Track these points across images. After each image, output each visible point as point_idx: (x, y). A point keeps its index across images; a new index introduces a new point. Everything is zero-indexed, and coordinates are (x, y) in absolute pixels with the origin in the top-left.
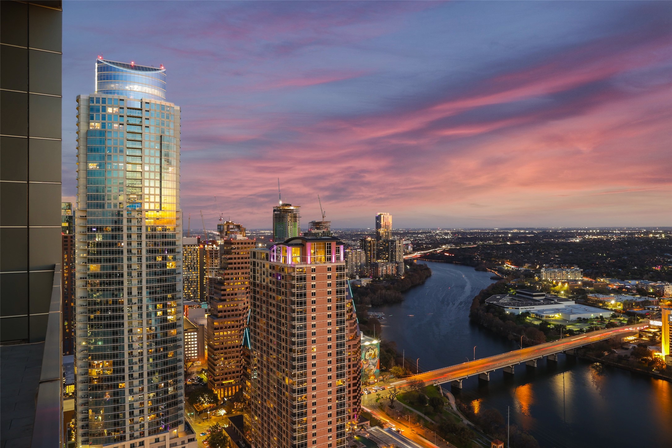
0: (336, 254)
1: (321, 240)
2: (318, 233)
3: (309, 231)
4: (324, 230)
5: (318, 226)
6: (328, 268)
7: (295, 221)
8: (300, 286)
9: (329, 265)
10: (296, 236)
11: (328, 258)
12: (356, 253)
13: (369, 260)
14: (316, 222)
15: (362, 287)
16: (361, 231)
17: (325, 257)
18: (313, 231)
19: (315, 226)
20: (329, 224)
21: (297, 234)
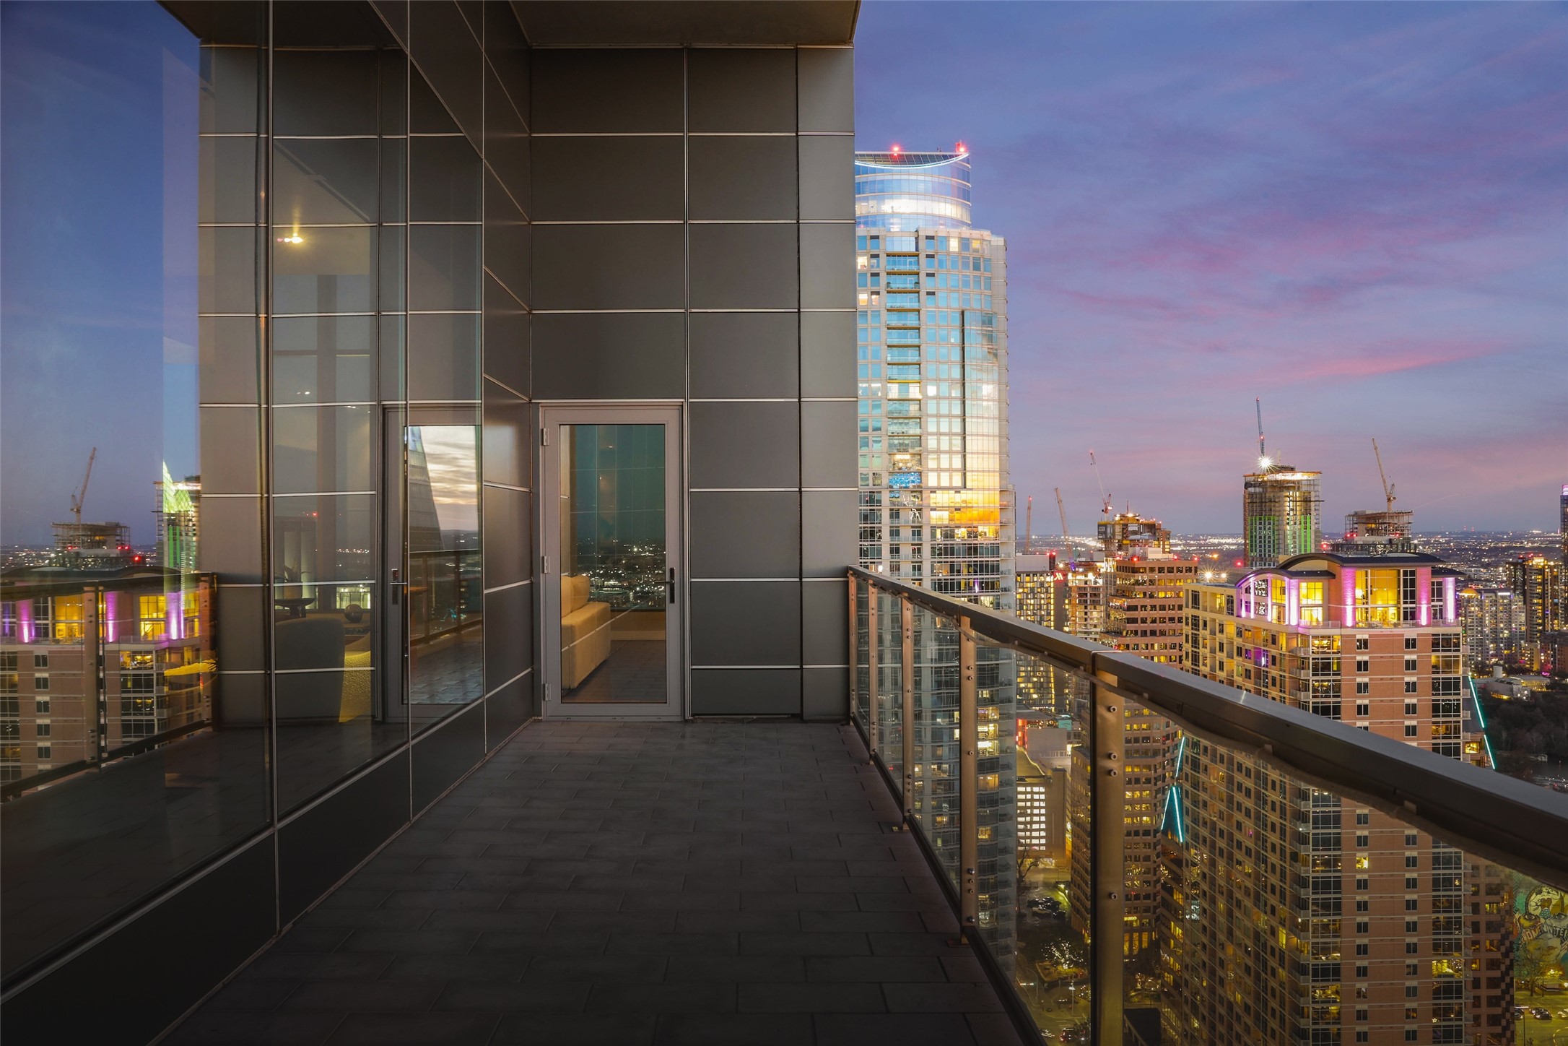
0: (1433, 601)
1: (1383, 561)
2: (1374, 545)
3: (1346, 539)
4: (1392, 536)
5: (1373, 526)
6: (1407, 640)
7: (1307, 512)
8: (1322, 686)
9: (1411, 633)
10: (1308, 552)
11: (1406, 613)
12: (1495, 603)
13: (1540, 625)
14: (1368, 512)
15: (1514, 702)
16: (1511, 540)
17: (1399, 608)
18: (1359, 540)
19: (1364, 526)
20: (1406, 519)
21: (1313, 546)
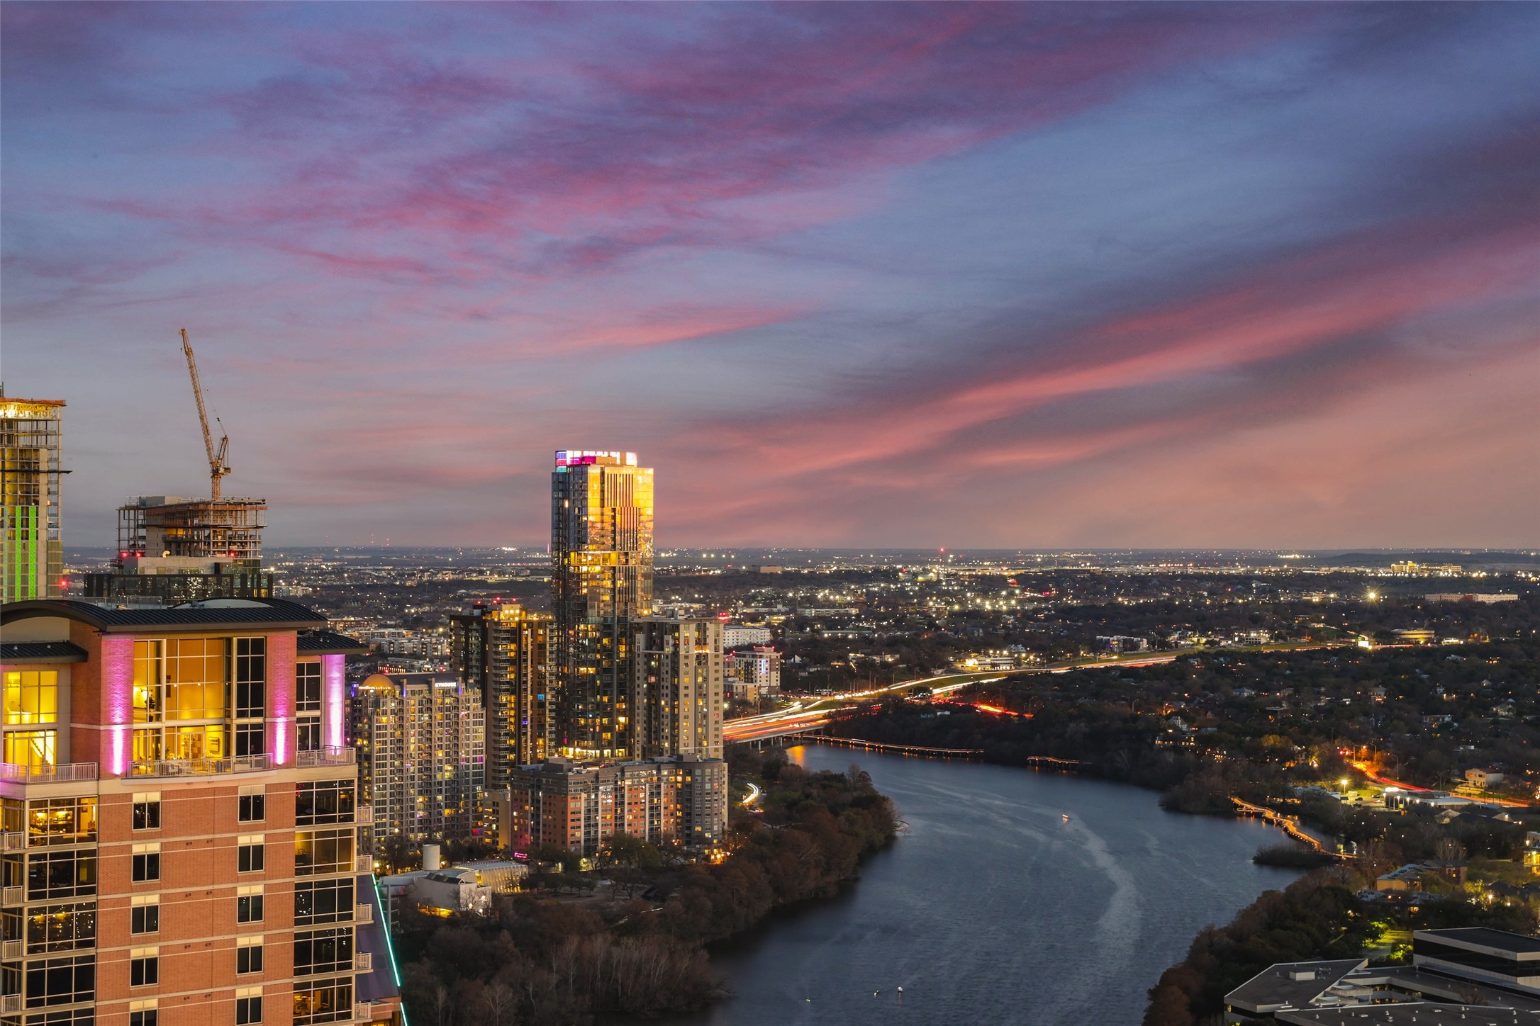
0: (300, 707)
1: (197, 619)
2: (182, 577)
3: (119, 563)
4: (221, 558)
5: (181, 533)
6: (245, 801)
7: (29, 498)
8: (53, 921)
9: (250, 781)
10: (31, 596)
11: (241, 738)
12: (427, 705)
13: (511, 750)
14: (167, 503)
15: (462, 919)
16: (461, 566)
17: (228, 727)
18: (149, 565)
19: (161, 533)
20: (251, 518)
21: (43, 580)
